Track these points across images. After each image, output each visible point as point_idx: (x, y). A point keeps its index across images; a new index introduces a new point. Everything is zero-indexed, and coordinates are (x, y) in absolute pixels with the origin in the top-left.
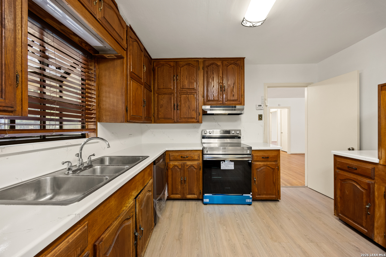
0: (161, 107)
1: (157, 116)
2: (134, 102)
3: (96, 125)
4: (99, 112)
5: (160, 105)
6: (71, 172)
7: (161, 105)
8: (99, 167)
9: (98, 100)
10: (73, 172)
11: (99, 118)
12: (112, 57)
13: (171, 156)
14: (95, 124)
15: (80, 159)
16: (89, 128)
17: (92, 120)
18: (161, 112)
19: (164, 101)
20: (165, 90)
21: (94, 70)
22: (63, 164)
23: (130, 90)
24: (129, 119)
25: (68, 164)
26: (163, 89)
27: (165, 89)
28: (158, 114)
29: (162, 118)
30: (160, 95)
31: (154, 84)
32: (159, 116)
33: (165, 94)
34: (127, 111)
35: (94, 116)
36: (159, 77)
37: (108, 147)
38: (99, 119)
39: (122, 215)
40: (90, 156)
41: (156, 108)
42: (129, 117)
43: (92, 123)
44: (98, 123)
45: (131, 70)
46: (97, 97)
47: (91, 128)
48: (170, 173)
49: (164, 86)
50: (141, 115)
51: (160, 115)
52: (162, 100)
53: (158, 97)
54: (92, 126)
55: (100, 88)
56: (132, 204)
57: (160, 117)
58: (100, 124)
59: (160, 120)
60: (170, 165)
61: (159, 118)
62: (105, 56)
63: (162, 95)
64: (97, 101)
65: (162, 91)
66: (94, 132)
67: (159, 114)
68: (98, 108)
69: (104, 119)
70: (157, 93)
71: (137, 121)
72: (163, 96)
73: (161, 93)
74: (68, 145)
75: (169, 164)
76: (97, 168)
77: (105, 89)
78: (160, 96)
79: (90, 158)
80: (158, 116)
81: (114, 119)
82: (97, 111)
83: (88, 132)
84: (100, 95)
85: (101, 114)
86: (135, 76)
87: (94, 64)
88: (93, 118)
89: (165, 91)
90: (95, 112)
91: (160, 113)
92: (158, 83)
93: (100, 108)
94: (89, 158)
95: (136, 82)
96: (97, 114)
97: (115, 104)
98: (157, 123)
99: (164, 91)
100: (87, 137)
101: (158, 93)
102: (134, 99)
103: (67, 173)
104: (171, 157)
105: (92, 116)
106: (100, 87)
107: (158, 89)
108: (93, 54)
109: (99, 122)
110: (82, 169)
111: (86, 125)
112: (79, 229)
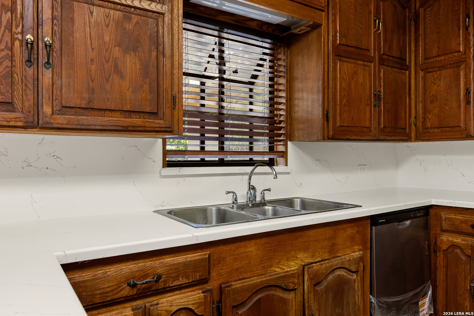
0: (432, 102)
1: (422, 123)
2: (344, 101)
3: (286, 146)
4: (291, 124)
5: (430, 98)
6: (235, 206)
7: (433, 95)
8: (270, 208)
9: (290, 105)
10: (237, 206)
11: (290, 135)
12: (305, 29)
13: (445, 220)
14: (284, 144)
15: (249, 192)
16: (278, 150)
17: (281, 138)
18: (432, 112)
19: (438, 86)
20: (442, 58)
21: (283, 59)
22: (227, 194)
23: (335, 79)
24: (331, 133)
25: (233, 196)
26: (439, 56)
27: (443, 55)
28: (424, 118)
29: (434, 128)
30: (429, 72)
31: (417, 50)
32: (428, 122)
33: (443, 67)
34: (327, 117)
35: (283, 132)
36: (428, 30)
37: (274, 178)
38: (290, 137)
39: (270, 276)
40: (264, 190)
41: (420, 106)
42: (331, 130)
43: (281, 143)
44: (289, 143)
45: (338, 42)
46: (287, 101)
47: (280, 151)
48: (441, 260)
49: (439, 48)
50: (367, 125)
51: (430, 120)
52: (435, 84)
53: (424, 78)
54: (281, 148)
55: (291, 86)
56: (294, 270)
57: (429, 125)
58: (292, 143)
59: (429, 132)
60: (442, 241)
61: (428, 128)
62: (295, 32)
63: (434, 73)
64: (287, 108)
65: (436, 61)
66: (282, 157)
67: (428, 118)
68: (290, 118)
69: (296, 135)
70: (422, 70)
71: (354, 138)
72: (436, 74)
73: (432, 68)
74: (242, 172)
75: (438, 239)
76: (269, 209)
77: (298, 85)
78: (429, 75)
79: (263, 193)
80: (424, 124)
81: (308, 134)
82: (287, 125)
83: (277, 156)
84: (291, 98)
85: (293, 128)
86: (352, 49)
87: (284, 49)
88: (282, 134)
89: (443, 61)
90: (284, 126)
91: (430, 117)
92: (426, 46)
93: (292, 118)
94: (261, 193)
95: (352, 60)
96: (287, 129)
97: (310, 109)
98: (423, 140)
99: (441, 60)
100: (275, 164)
101: (426, 69)
102: (345, 95)
103: (231, 207)
104: (444, 222)
105: (281, 132)
106: (291, 84)
107: (425, 59)
108: (281, 35)
109: (290, 141)
110: (249, 205)
111: (275, 146)
112: (198, 254)
